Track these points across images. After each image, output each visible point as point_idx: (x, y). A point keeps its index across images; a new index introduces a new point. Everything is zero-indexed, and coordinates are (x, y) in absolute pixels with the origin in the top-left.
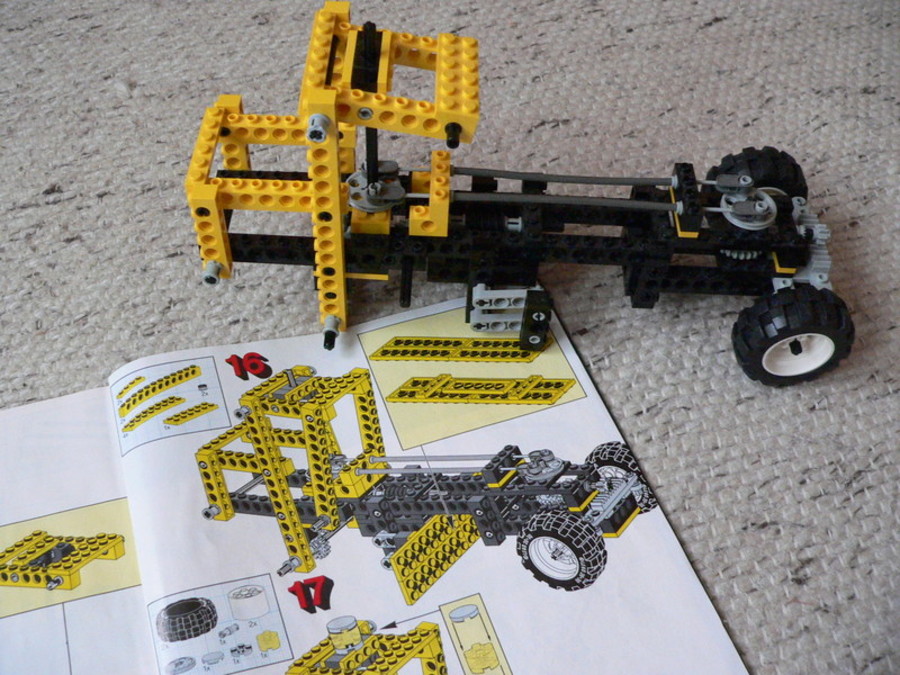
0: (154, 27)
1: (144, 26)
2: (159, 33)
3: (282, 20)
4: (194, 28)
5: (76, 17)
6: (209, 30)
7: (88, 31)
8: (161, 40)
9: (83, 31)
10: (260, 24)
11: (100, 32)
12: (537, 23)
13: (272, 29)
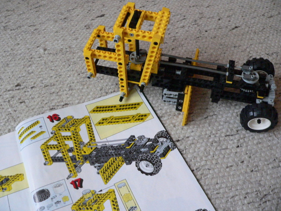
0: (54, 29)
1: (51, 29)
2: (55, 31)
3: (94, 27)
4: (66, 30)
5: (31, 26)
6: (71, 31)
7: (34, 30)
8: (56, 34)
9: (32, 30)
10: (87, 29)
11: (38, 31)
12: (176, 29)
13: (90, 30)
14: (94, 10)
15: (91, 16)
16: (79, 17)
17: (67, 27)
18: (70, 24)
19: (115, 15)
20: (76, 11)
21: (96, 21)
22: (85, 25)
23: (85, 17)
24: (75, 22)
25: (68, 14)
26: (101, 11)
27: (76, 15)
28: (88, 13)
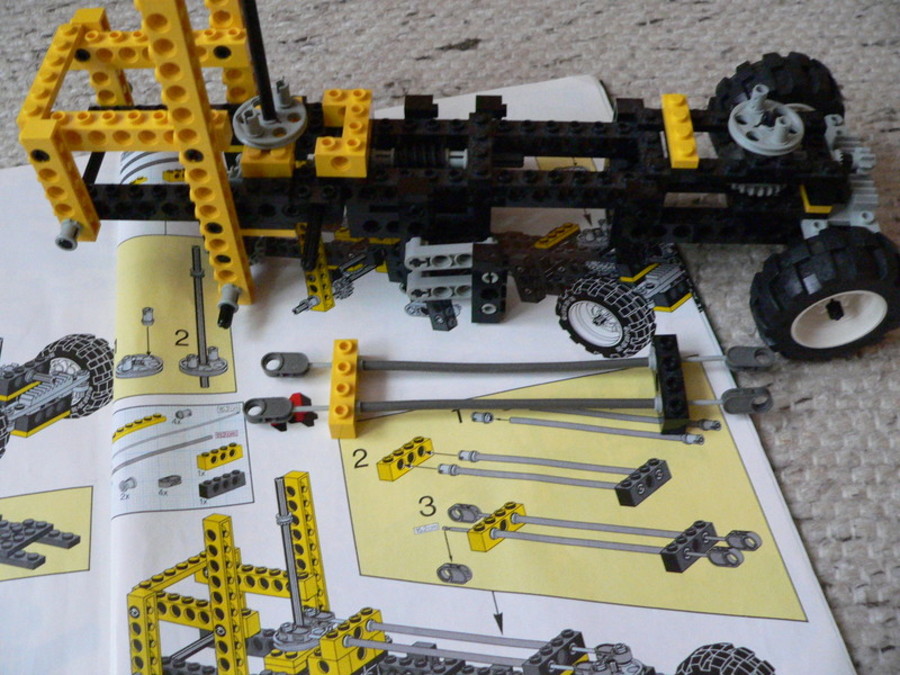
14: (433, 16)
15: (416, 39)
16: (363, 38)
17: (304, 82)
18: (323, 67)
19: (527, 45)
20: (353, 11)
21: (437, 64)
22: (389, 81)
23: (390, 41)
24: (343, 62)
25: (316, 23)
26: (466, 22)
27: (352, 31)
28: (404, 24)
